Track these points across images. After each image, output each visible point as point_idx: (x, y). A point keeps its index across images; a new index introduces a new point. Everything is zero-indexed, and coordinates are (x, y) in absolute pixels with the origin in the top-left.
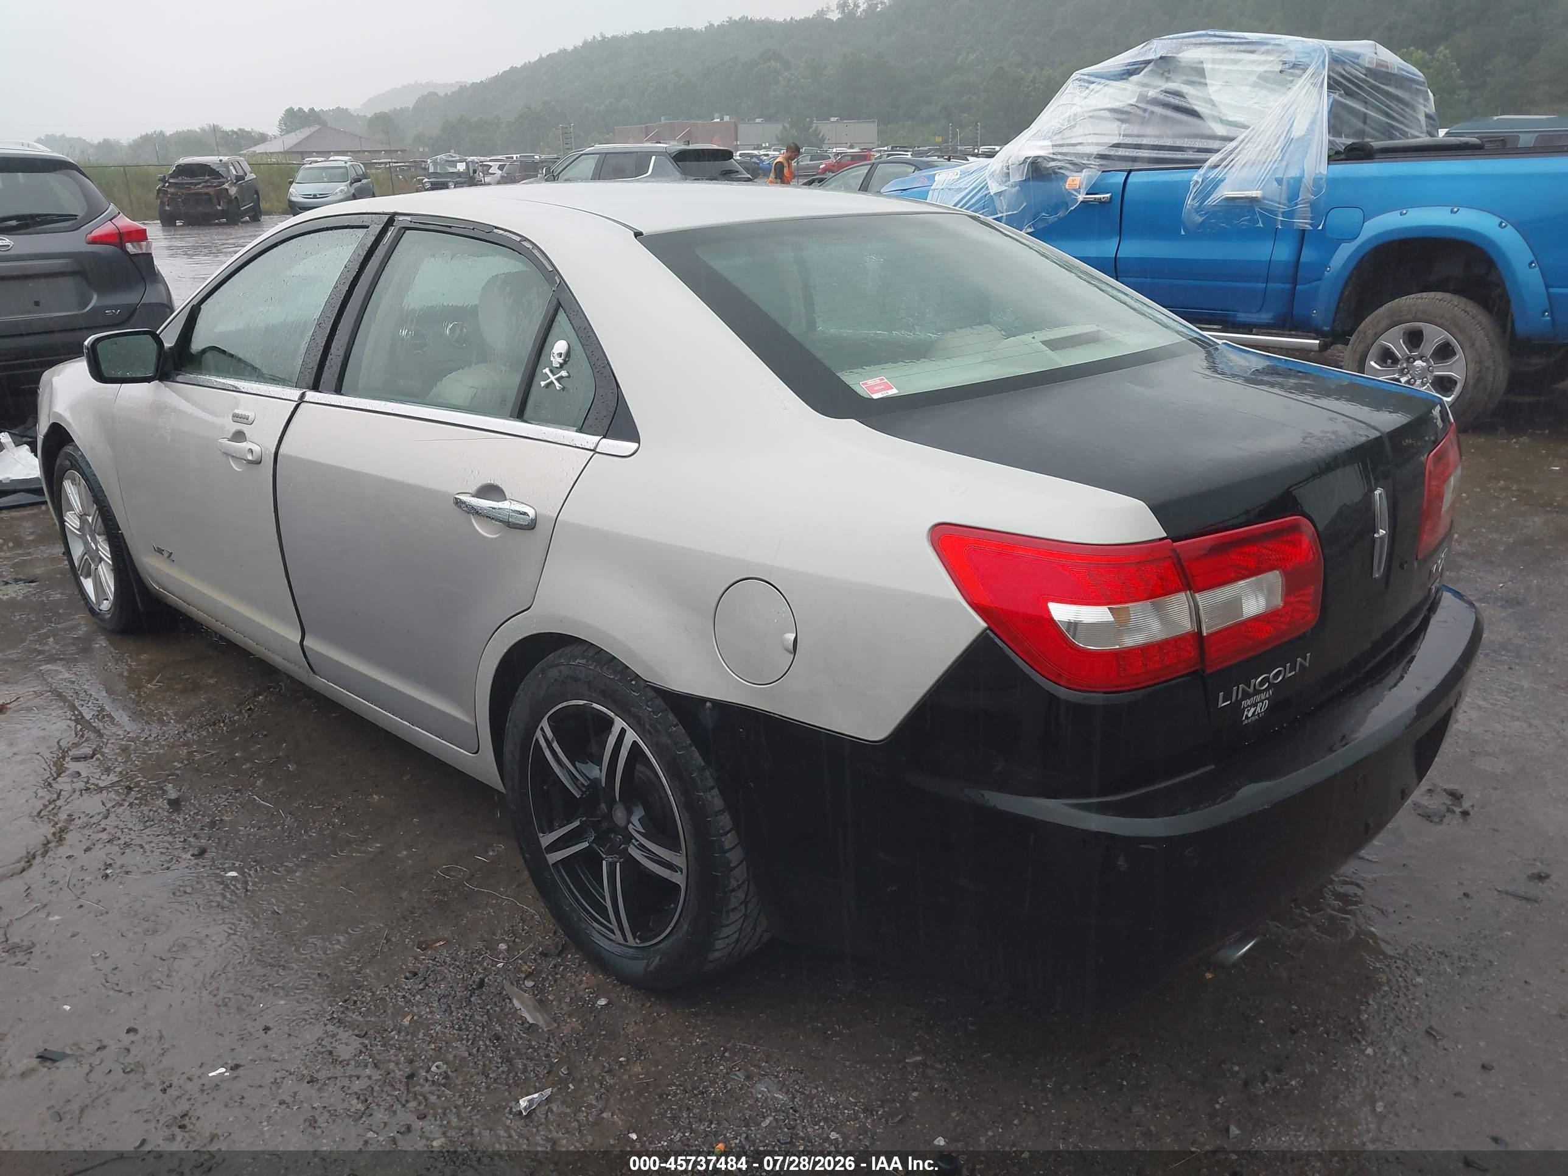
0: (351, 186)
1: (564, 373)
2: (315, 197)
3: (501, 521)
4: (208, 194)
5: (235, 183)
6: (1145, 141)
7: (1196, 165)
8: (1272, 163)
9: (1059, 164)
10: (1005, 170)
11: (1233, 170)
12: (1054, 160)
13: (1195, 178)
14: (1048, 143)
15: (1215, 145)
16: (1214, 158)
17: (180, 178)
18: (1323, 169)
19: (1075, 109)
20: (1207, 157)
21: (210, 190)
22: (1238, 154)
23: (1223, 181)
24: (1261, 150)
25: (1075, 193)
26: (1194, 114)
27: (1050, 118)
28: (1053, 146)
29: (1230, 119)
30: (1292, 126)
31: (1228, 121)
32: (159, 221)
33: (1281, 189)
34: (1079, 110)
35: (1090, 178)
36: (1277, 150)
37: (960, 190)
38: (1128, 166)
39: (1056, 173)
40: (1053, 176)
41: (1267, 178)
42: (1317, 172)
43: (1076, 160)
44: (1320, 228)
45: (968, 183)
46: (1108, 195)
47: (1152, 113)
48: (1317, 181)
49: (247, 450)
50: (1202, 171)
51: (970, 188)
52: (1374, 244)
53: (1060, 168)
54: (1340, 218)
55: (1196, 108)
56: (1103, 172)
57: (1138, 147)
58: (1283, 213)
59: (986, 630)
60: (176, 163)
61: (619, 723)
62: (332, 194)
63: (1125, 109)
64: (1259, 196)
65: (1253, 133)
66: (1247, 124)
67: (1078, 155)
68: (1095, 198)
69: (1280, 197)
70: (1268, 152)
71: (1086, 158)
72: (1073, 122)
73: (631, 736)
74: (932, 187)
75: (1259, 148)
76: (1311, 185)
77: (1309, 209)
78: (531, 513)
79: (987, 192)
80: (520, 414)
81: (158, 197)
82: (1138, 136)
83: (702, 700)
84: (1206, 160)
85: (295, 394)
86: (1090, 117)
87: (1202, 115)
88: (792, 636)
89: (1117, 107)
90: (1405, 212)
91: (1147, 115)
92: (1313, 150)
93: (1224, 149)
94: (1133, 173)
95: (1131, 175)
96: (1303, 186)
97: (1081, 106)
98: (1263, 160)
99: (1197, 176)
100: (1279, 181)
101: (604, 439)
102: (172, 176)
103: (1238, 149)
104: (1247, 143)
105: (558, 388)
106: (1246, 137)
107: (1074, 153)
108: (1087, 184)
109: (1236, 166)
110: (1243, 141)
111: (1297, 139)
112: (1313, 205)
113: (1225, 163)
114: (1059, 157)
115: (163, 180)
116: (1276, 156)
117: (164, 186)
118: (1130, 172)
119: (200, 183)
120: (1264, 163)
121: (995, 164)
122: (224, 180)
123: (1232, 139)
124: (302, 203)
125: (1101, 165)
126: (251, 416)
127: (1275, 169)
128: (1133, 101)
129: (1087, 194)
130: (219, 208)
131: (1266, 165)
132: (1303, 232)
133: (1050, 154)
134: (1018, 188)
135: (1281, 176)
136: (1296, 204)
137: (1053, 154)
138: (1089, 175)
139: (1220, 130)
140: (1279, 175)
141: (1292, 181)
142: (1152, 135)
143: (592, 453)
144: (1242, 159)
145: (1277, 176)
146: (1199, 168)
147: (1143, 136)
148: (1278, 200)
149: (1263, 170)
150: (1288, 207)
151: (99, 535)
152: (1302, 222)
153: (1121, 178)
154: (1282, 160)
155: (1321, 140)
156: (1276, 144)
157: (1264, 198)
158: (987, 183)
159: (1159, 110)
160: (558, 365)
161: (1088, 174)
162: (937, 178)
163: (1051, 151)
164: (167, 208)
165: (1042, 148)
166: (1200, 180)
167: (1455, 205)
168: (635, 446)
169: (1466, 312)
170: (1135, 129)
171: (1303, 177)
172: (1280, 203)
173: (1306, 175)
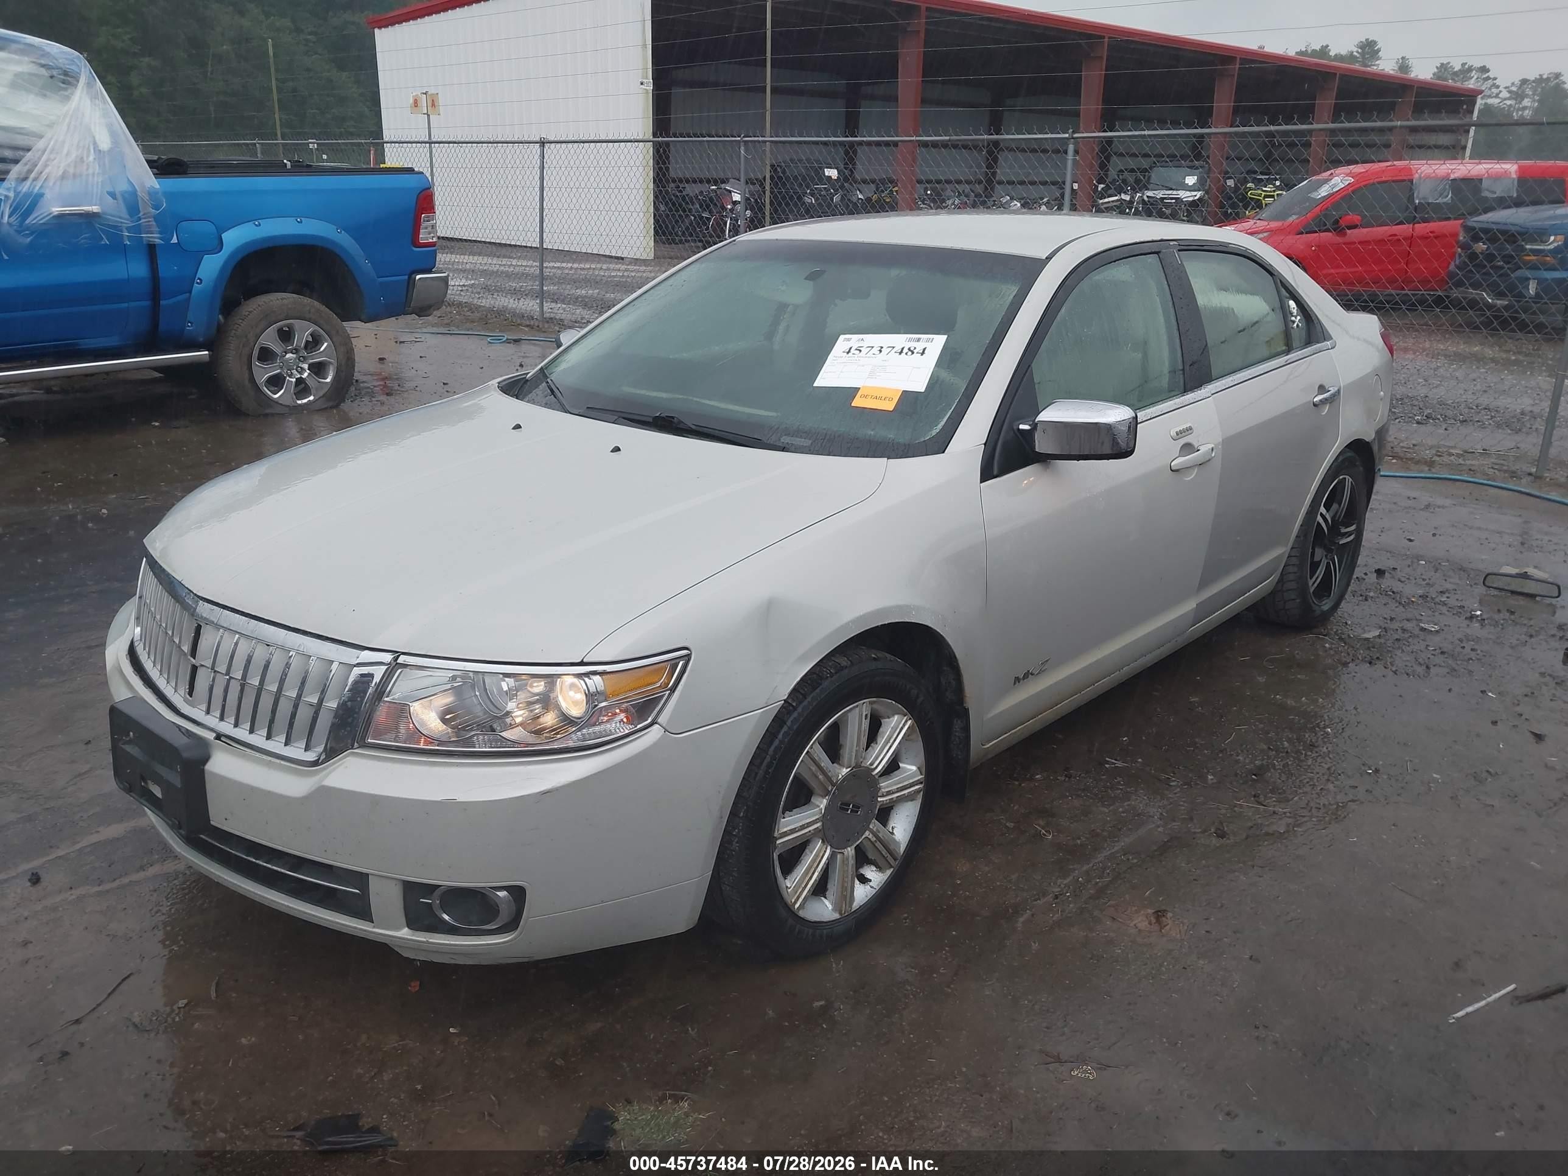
8: (95, 177)
15: (10, 154)
16: (18, 169)
18: (153, 182)
20: (9, 168)
22: (45, 166)
23: (40, 195)
24: (74, 162)
30: (94, 139)
33: (118, 203)
36: (93, 163)
41: (99, 191)
42: (148, 186)
44: (174, 242)
48: (152, 195)
54: (193, 231)
58: (127, 228)
64: (97, 211)
65: (51, 143)
69: (119, 212)
75: (70, 159)
76: (147, 198)
77: (155, 223)
80: (1290, 348)
84: (7, 172)
90: (256, 224)
92: (131, 164)
93: (26, 159)
96: (139, 199)
103: (42, 160)
104: (49, 154)
105: (1301, 326)
106: (46, 147)
110: (43, 151)
111: (109, 151)
112: (158, 219)
113: (33, 176)
116: (96, 169)
123: (28, 149)
127: (102, 182)
131: (90, 178)
132: (154, 246)
135: (112, 190)
136: (140, 219)
141: (125, 195)
144: (52, 169)
145: (109, 190)
148: (117, 214)
150: (132, 221)
152: (151, 237)
154: (103, 173)
156: (87, 157)
157: (102, 212)
167: (296, 216)
171: (136, 190)
172: (120, 218)
173: (138, 190)
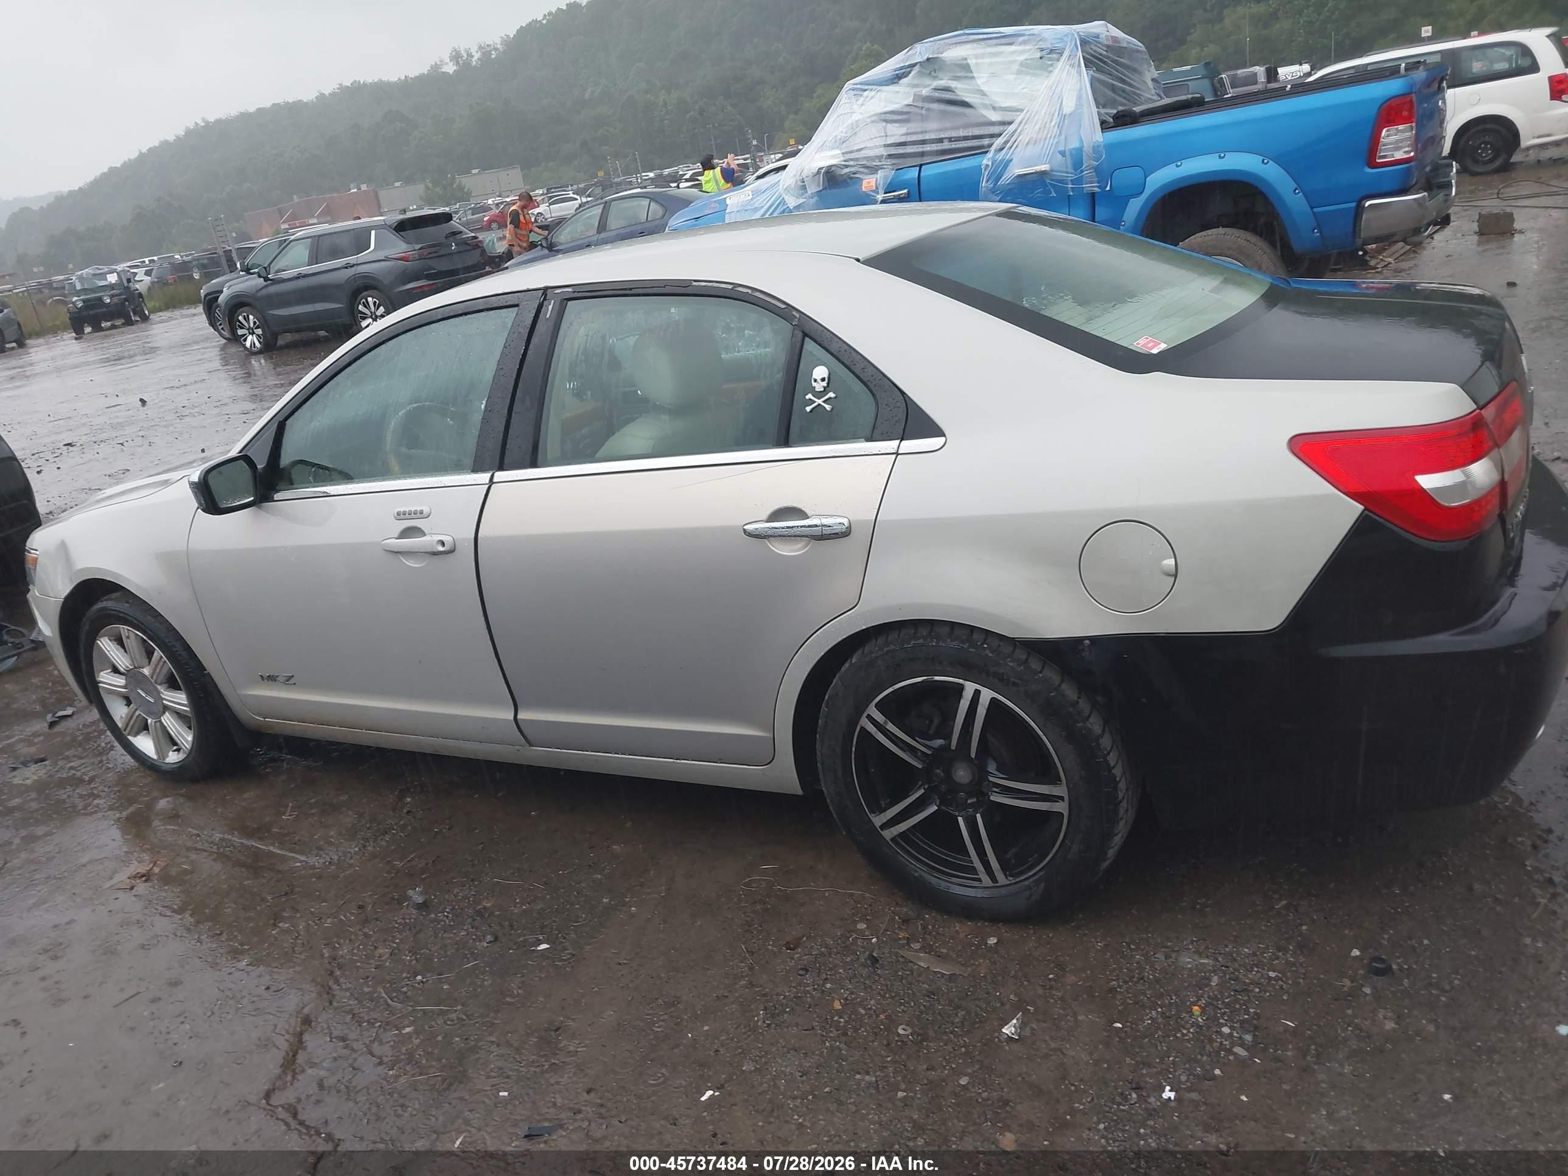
1: (831, 395)
3: (807, 536)
6: (927, 137)
7: (983, 151)
8: (1052, 139)
9: (853, 169)
10: (800, 183)
11: (1018, 150)
12: (847, 166)
13: (985, 162)
14: (837, 152)
15: (995, 130)
16: (999, 142)
18: (1099, 137)
19: (856, 117)
20: (992, 142)
22: (1019, 136)
23: (1011, 161)
24: (1040, 129)
25: (874, 194)
26: (965, 104)
27: (831, 127)
28: (843, 154)
29: (1003, 106)
30: (1062, 103)
31: (1001, 107)
33: (1066, 160)
34: (860, 117)
35: (886, 177)
36: (1054, 126)
37: (756, 210)
38: (918, 161)
39: (851, 178)
40: (849, 181)
41: (1051, 152)
42: (1094, 141)
43: (869, 164)
44: (1108, 188)
45: (764, 200)
46: (906, 191)
47: (928, 109)
48: (1096, 149)
49: (435, 542)
50: (990, 155)
51: (768, 205)
52: (1161, 195)
53: (854, 174)
54: (1125, 177)
55: (967, 100)
56: (897, 170)
57: (923, 142)
58: (1071, 180)
59: (1363, 512)
61: (970, 687)
63: (904, 110)
64: (1048, 169)
65: (1028, 115)
66: (1020, 107)
67: (868, 158)
68: (894, 196)
69: (1067, 167)
70: (1047, 129)
71: (877, 160)
72: (855, 129)
73: (987, 695)
74: (727, 211)
75: (1038, 126)
76: (1091, 152)
77: (1094, 174)
78: (845, 521)
79: (785, 207)
80: (785, 441)
82: (922, 132)
83: (1079, 641)
84: (990, 146)
85: (485, 477)
86: (872, 122)
87: (972, 104)
88: (1171, 562)
89: (893, 109)
90: (1179, 164)
91: (923, 112)
92: (1086, 122)
93: (1006, 132)
94: (923, 167)
95: (922, 169)
96: (1084, 154)
97: (861, 114)
98: (1044, 138)
99: (986, 160)
100: (1063, 153)
101: (903, 442)
103: (1018, 131)
104: (1025, 124)
105: (828, 409)
106: (1023, 119)
107: (866, 157)
108: (884, 184)
109: (1020, 146)
110: (1021, 123)
111: (1070, 114)
112: (1097, 170)
113: (1008, 145)
114: (851, 163)
116: (1055, 131)
118: (921, 166)
120: (1046, 139)
121: (786, 179)
123: (1010, 123)
125: (893, 164)
126: (426, 510)
127: (1057, 143)
128: (909, 101)
129: (885, 193)
131: (1047, 141)
132: (1093, 195)
133: (841, 161)
134: (816, 198)
135: (1063, 149)
136: (1082, 171)
137: (845, 161)
138: (885, 175)
139: (994, 117)
140: (1062, 148)
141: (1073, 152)
142: (933, 128)
143: (894, 456)
144: (1024, 138)
145: (1060, 149)
146: (987, 152)
147: (925, 132)
148: (1065, 169)
149: (1046, 146)
150: (1076, 175)
151: (160, 684)
152: (1092, 187)
153: (914, 173)
154: (1060, 134)
155: (1091, 115)
156: (1051, 122)
157: (1052, 170)
158: (783, 199)
159: (935, 106)
160: (822, 389)
161: (883, 174)
162: (728, 202)
163: (842, 159)
165: (833, 157)
166: (990, 163)
167: (1221, 151)
168: (943, 439)
169: (1248, 241)
170: (914, 126)
171: (1083, 147)
172: (1067, 173)
173: (1085, 145)
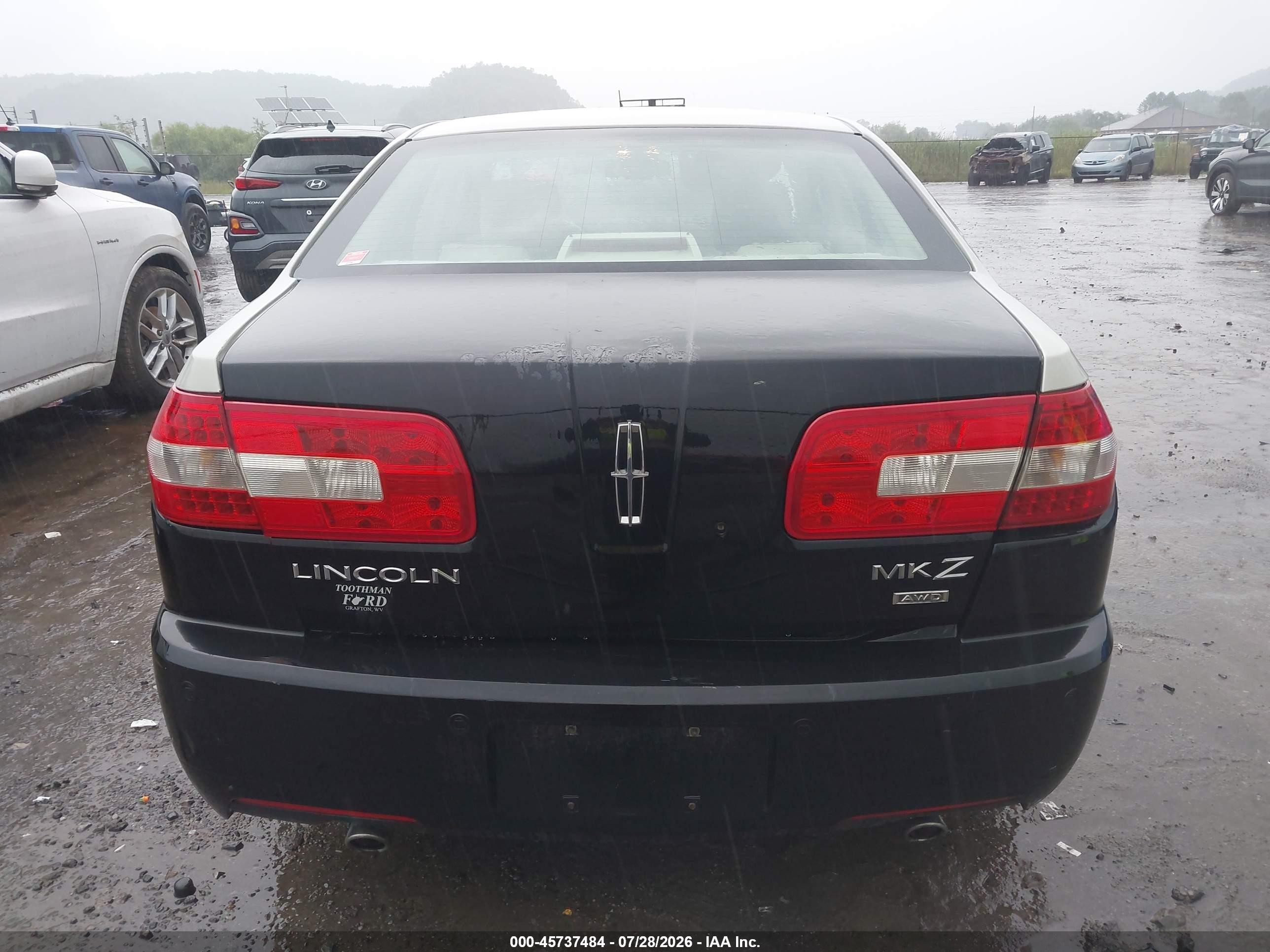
0: (1129, 154)
2: (1095, 163)
4: (1007, 161)
5: (1031, 153)
17: (991, 149)
21: (1009, 159)
32: (967, 183)
60: (992, 138)
62: (1109, 161)
81: (970, 164)
102: (987, 147)
115: (979, 151)
117: (977, 155)
119: (1003, 153)
122: (1024, 150)
124: (1083, 168)
130: (1012, 172)
164: (975, 172)
